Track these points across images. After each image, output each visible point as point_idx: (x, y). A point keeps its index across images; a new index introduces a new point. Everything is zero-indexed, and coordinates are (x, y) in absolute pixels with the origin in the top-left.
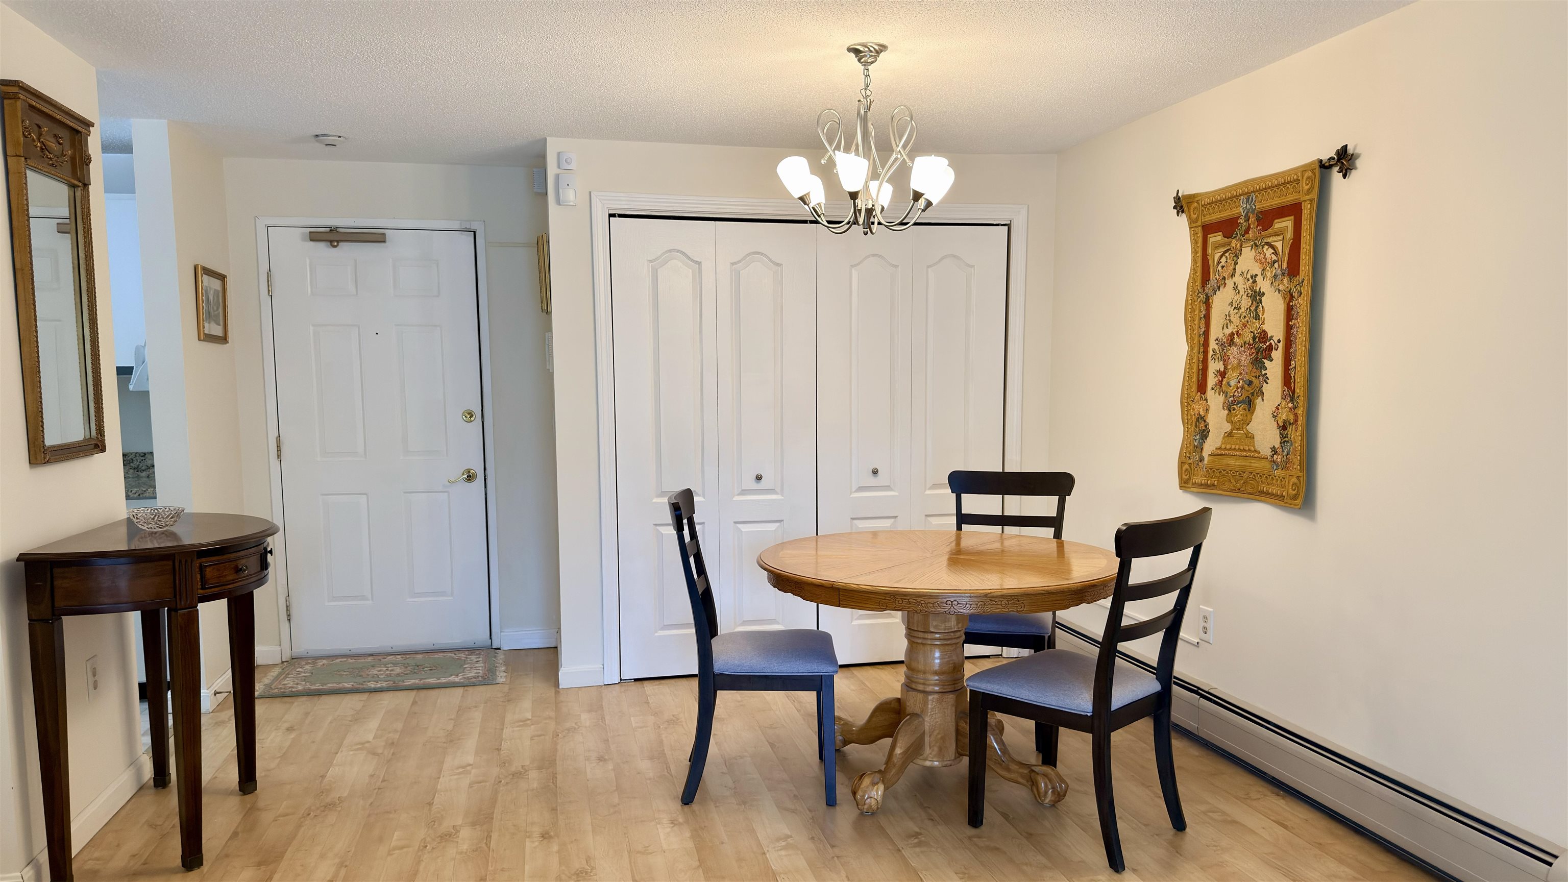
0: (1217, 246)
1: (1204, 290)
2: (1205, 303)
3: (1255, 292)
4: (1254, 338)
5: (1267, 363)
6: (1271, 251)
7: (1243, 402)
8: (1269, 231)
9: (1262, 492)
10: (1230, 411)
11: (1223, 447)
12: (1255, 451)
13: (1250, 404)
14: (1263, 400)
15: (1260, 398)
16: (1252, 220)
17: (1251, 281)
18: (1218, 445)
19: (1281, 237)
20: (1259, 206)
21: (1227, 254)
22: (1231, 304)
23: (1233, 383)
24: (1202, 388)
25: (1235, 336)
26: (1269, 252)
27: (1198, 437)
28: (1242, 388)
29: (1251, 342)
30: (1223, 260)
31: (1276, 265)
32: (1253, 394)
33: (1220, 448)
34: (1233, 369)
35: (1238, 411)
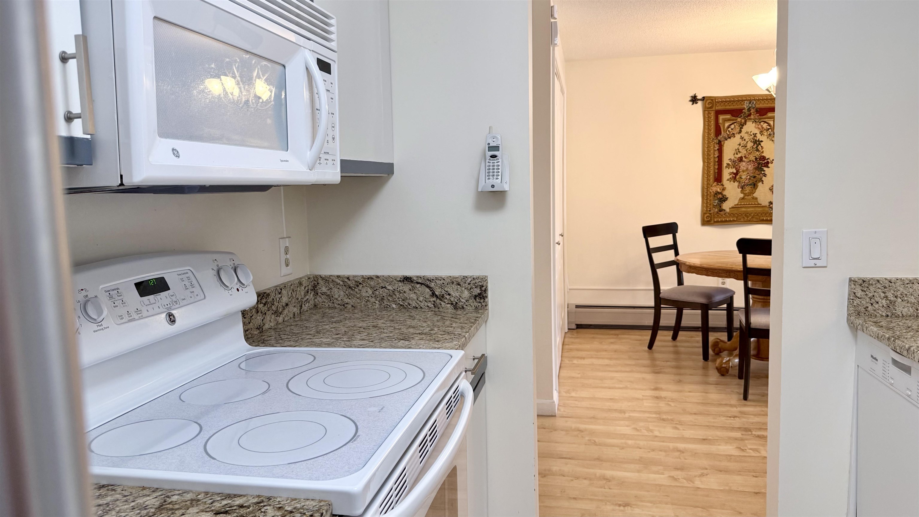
0: (725, 120)
1: (717, 138)
2: (718, 144)
3: (756, 140)
4: (756, 159)
5: (765, 169)
6: (766, 124)
7: (750, 185)
8: (764, 117)
9: (763, 220)
10: (742, 189)
11: (739, 204)
12: (759, 204)
13: (754, 186)
14: (763, 183)
15: (761, 183)
16: (752, 111)
17: (753, 136)
18: (736, 203)
19: (773, 119)
20: (757, 106)
21: (735, 124)
22: (740, 145)
23: (743, 177)
24: (718, 179)
25: (744, 158)
27: (717, 201)
28: (750, 179)
29: (754, 160)
30: (732, 126)
31: (770, 130)
32: (756, 181)
33: (737, 205)
34: (743, 171)
35: (748, 189)
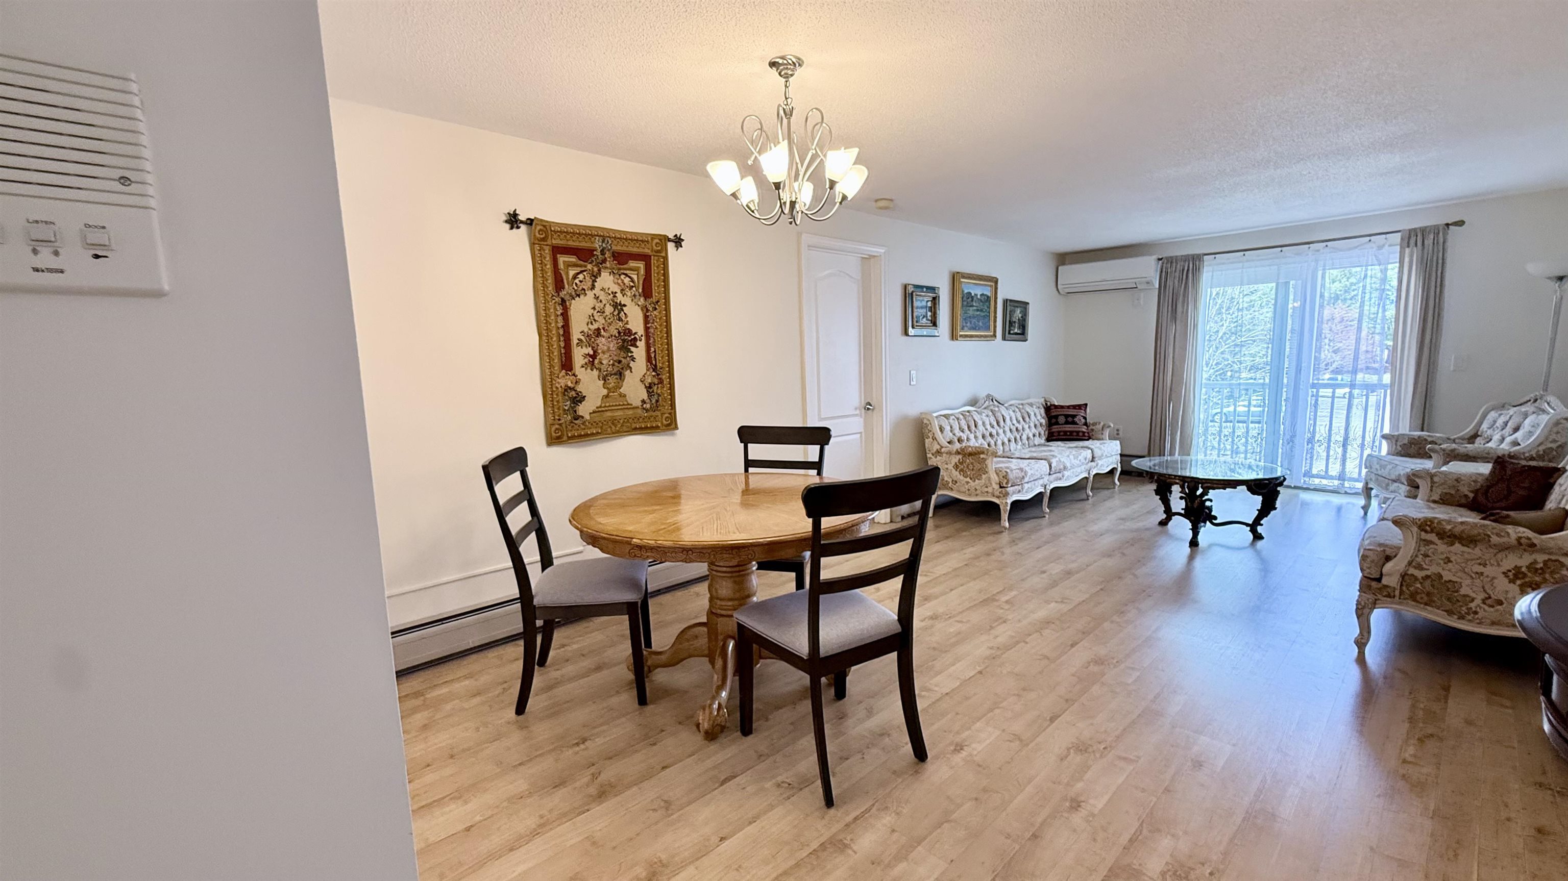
0: (569, 265)
1: (559, 295)
2: (562, 304)
3: (616, 303)
4: (619, 333)
5: (632, 349)
6: (628, 279)
7: (615, 374)
8: (625, 266)
9: (636, 429)
10: (605, 380)
11: (603, 405)
12: (628, 404)
13: (620, 375)
14: (631, 372)
15: (629, 371)
16: (607, 255)
17: (612, 295)
18: (599, 405)
19: (636, 272)
20: (614, 248)
21: (585, 273)
22: (594, 308)
23: (604, 362)
24: (567, 365)
25: (602, 331)
26: (627, 280)
27: (568, 403)
28: (613, 365)
29: (617, 335)
30: (581, 277)
31: (634, 289)
32: (622, 369)
33: (600, 407)
34: (603, 352)
35: (612, 381)
